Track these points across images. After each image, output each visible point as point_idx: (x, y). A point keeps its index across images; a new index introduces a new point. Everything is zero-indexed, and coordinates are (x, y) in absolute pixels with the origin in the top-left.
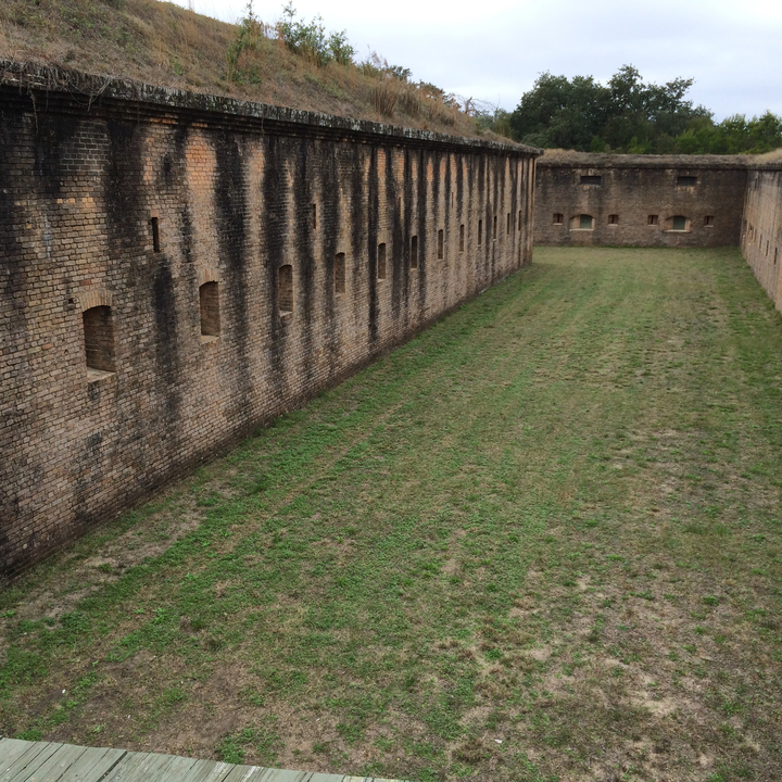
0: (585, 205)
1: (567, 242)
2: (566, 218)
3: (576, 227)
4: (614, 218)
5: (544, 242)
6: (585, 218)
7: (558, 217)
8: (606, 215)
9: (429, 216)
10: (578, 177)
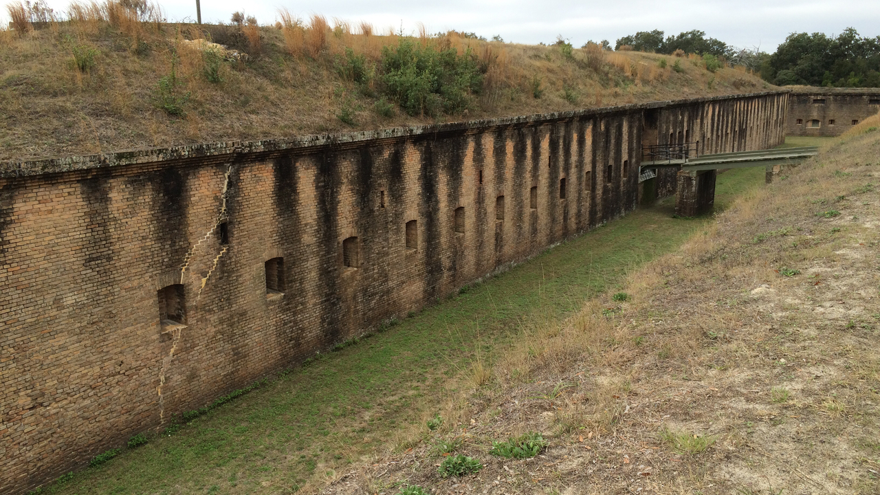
0: (815, 114)
1: (804, 134)
2: (804, 121)
3: (810, 126)
4: (832, 122)
5: (791, 134)
6: (815, 122)
7: (800, 121)
8: (827, 120)
9: (749, 122)
10: (812, 100)
